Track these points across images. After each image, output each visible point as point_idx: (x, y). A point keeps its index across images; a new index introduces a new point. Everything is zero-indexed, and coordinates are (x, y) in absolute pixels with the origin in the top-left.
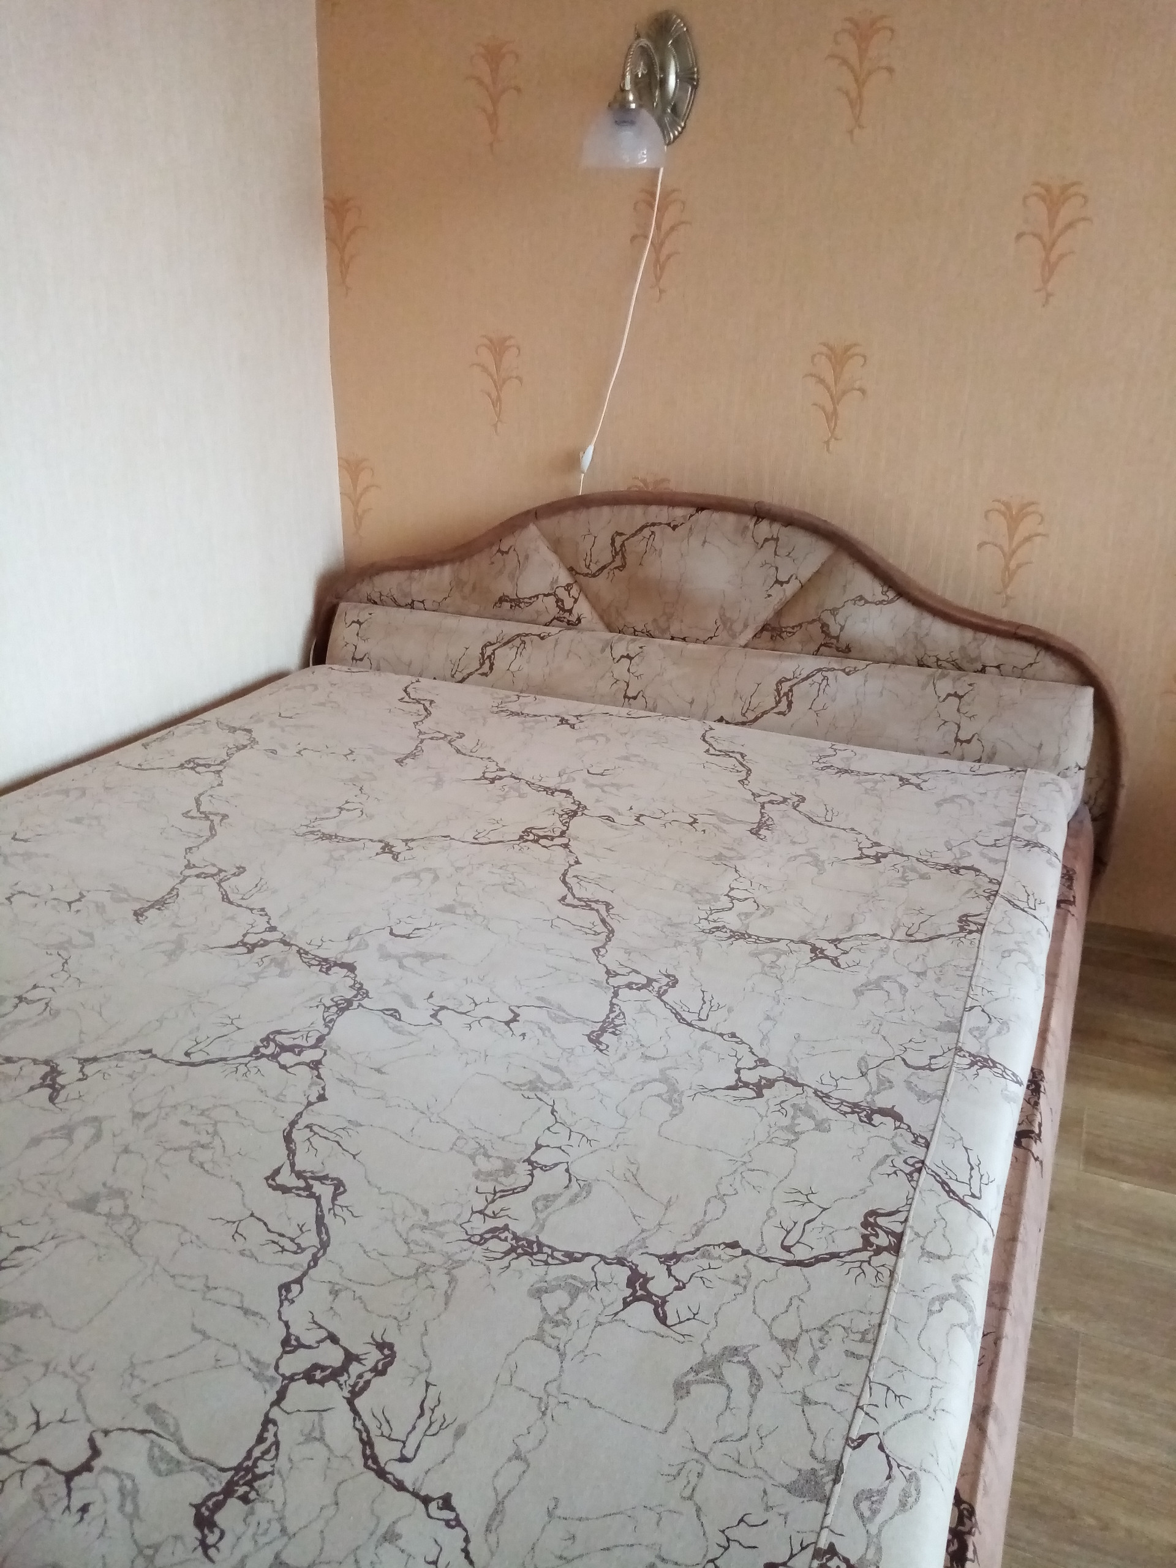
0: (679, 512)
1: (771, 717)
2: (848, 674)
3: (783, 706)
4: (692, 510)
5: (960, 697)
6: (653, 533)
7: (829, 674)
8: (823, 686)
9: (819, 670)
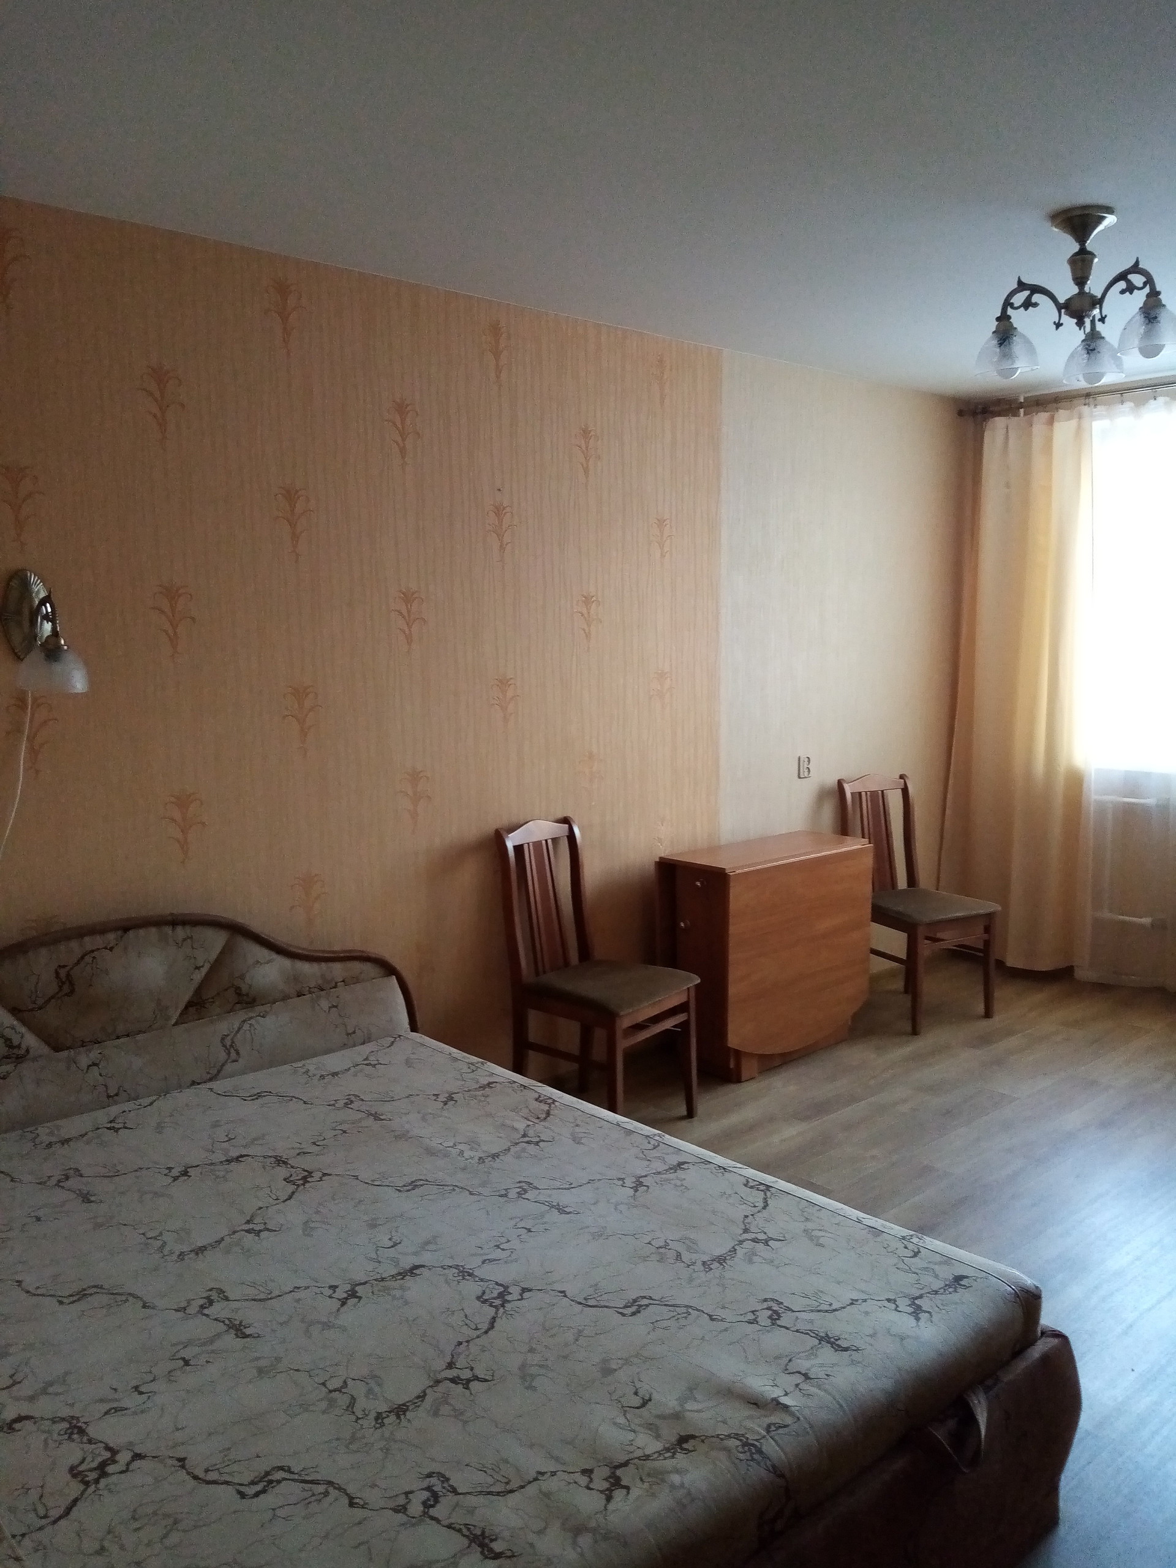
0: (111, 936)
1: (229, 1067)
2: (263, 1017)
3: (233, 1054)
4: (119, 933)
5: (336, 1007)
6: (94, 958)
7: (253, 1021)
8: (253, 1031)
9: (244, 1021)
